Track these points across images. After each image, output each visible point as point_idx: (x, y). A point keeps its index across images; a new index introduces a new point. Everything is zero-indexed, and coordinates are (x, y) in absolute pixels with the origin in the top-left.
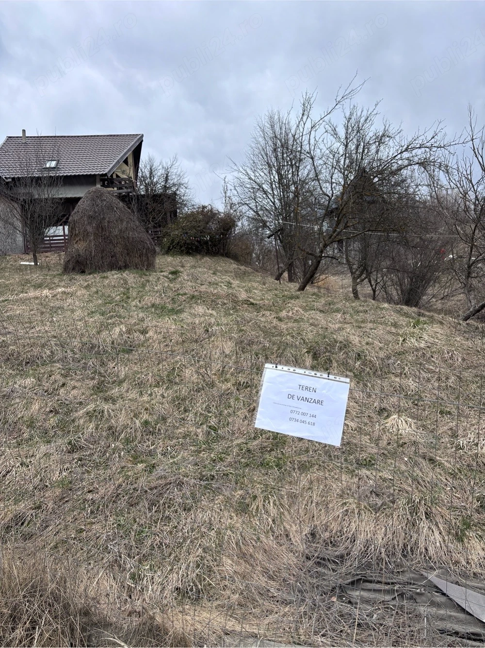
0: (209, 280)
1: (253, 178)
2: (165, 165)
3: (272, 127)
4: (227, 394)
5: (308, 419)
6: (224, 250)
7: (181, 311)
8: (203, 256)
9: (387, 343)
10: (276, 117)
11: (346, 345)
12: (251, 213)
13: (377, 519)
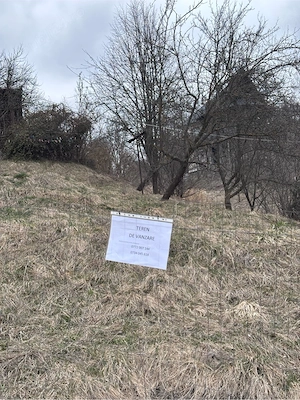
0: (60, 185)
1: (112, 75)
2: (8, 57)
3: (136, 18)
4: (81, 288)
5: (144, 251)
6: (78, 155)
7: (29, 214)
8: (53, 161)
9: (244, 242)
10: (139, 8)
11: (204, 243)
12: (110, 115)
13: (215, 375)
